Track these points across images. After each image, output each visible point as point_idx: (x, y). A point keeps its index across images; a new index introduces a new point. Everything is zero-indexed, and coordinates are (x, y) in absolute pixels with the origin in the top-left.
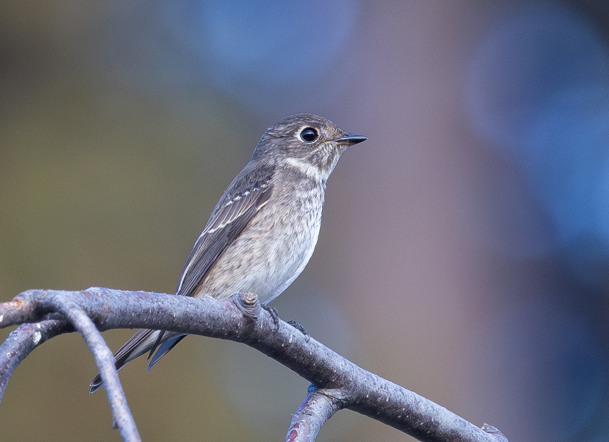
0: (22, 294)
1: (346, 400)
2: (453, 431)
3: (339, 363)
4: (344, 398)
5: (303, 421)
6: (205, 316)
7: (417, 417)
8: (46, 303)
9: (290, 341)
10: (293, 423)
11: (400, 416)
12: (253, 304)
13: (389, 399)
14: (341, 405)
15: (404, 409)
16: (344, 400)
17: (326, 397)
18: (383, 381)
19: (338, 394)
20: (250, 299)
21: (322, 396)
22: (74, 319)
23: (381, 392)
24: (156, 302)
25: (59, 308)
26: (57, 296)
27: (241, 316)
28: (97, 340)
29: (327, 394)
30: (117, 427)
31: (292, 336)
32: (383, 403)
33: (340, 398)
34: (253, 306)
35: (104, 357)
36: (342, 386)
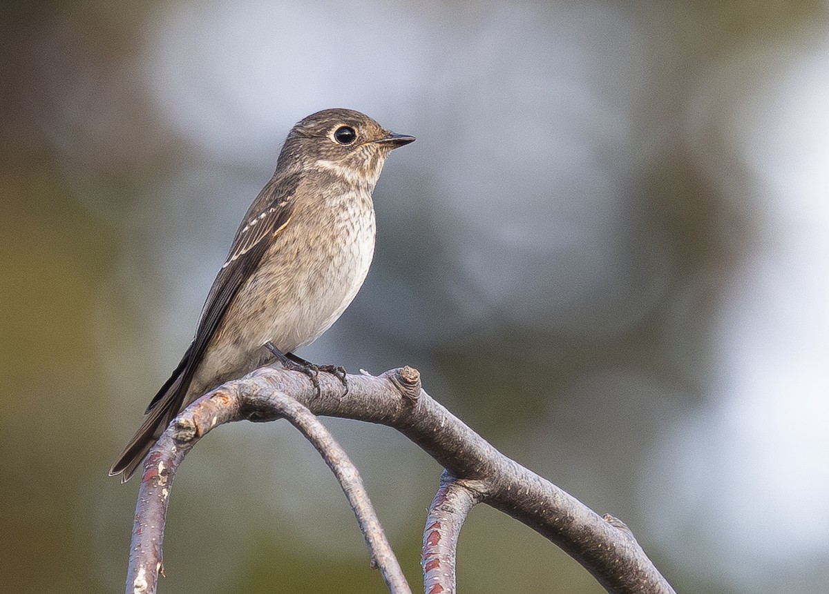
1: (488, 493)
2: (586, 528)
3: (485, 449)
4: (486, 491)
5: (444, 519)
6: (367, 397)
7: (553, 511)
9: (442, 426)
10: (433, 521)
11: (536, 511)
12: (415, 383)
13: (529, 491)
14: (482, 498)
15: (542, 503)
16: (486, 493)
17: (466, 490)
18: (523, 470)
19: (481, 486)
20: (412, 377)
21: (461, 487)
23: (523, 483)
24: (326, 384)
27: (400, 397)
29: (467, 486)
31: (444, 419)
32: (523, 496)
33: (482, 491)
34: (415, 385)
36: (485, 476)
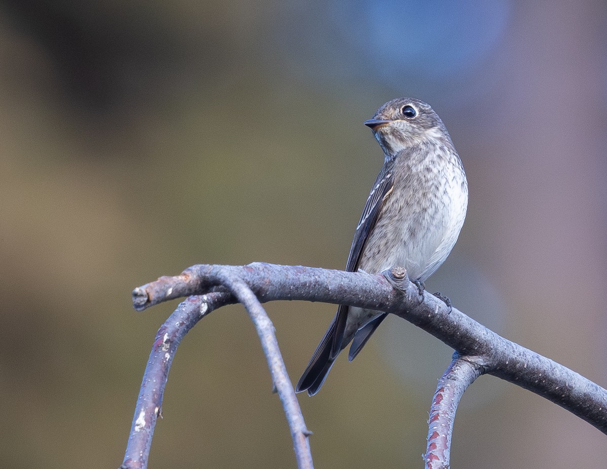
0: (190, 268)
1: (487, 366)
2: (585, 395)
3: (481, 332)
4: (485, 364)
5: (448, 385)
6: (358, 289)
7: (552, 382)
8: (212, 277)
9: (436, 312)
10: (439, 387)
11: (537, 381)
12: (402, 278)
13: (527, 365)
14: (483, 371)
15: (540, 375)
16: (485, 366)
17: (469, 364)
18: (521, 349)
19: (480, 360)
20: (399, 273)
21: (465, 362)
22: (237, 292)
23: (520, 359)
24: (313, 276)
25: (224, 281)
26: (222, 270)
27: (391, 288)
28: (259, 311)
29: (470, 360)
30: (276, 391)
31: (437, 307)
32: (521, 369)
33: (482, 364)
34: (403, 279)
35: (264, 327)
36: (484, 353)
